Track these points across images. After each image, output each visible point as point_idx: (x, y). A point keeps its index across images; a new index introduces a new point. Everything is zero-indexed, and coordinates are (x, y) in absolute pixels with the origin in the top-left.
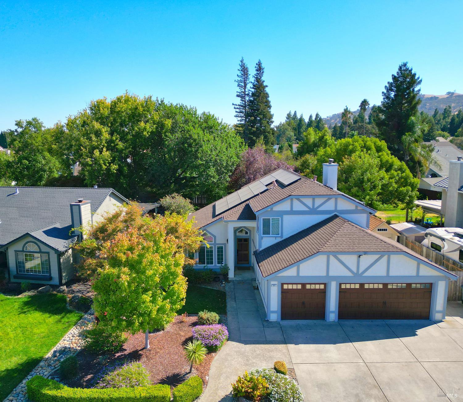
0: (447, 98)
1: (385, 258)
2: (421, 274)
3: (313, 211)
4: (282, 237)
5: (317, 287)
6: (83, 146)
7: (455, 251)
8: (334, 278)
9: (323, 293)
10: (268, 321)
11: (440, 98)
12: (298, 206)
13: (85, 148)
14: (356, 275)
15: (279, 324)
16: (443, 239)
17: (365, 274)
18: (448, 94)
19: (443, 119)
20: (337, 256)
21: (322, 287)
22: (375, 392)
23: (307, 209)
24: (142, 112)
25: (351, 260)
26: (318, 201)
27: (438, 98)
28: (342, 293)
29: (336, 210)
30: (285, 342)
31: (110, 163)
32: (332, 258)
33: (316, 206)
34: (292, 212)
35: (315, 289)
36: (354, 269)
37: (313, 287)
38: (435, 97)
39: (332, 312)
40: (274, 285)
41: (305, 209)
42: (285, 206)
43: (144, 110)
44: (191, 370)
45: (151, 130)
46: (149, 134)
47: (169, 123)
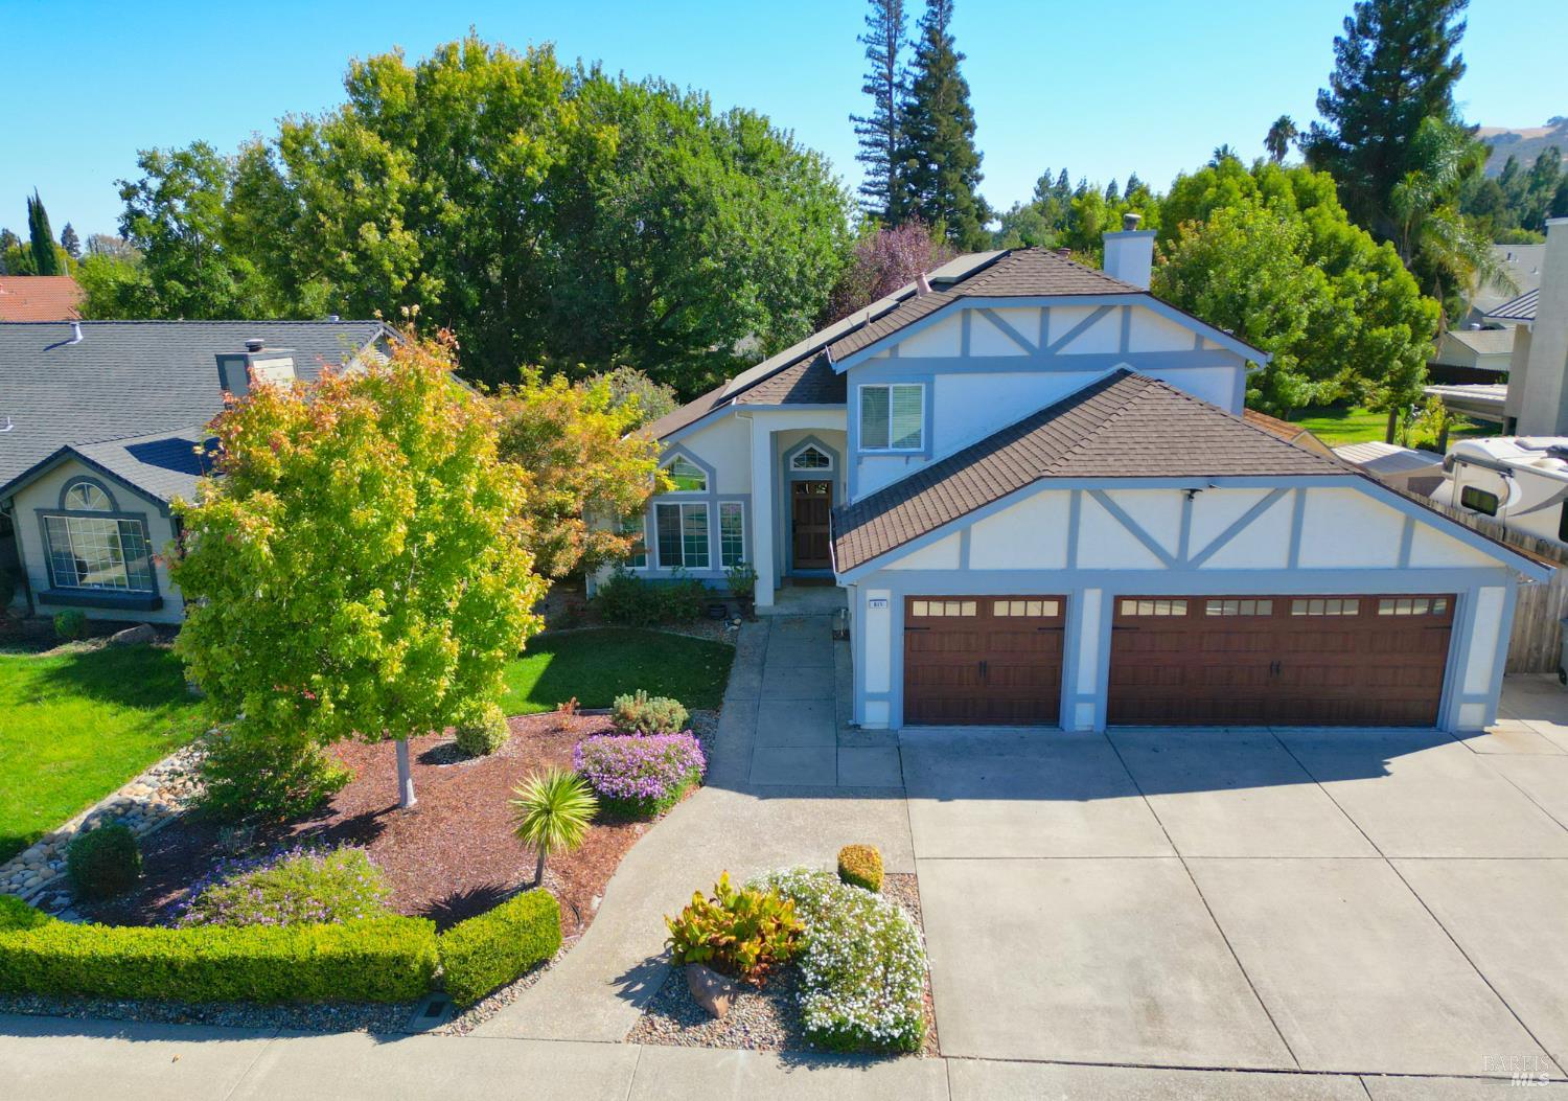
0: (1549, 136)
1: (1286, 502)
2: (1416, 560)
3: (1042, 359)
4: (928, 455)
5: (1034, 609)
6: (325, 212)
7: (1547, 504)
8: (1096, 577)
9: (1054, 632)
10: (857, 726)
11: (1527, 137)
12: (988, 341)
13: (333, 218)
14: (1178, 563)
15: (896, 737)
16: (1506, 470)
17: (1212, 563)
18: (1553, 126)
19: (1531, 191)
20: (1110, 493)
21: (1051, 609)
22: (1208, 954)
23: (1022, 352)
24: (520, 98)
25: (1157, 509)
26: (1063, 321)
27: (1517, 137)
28: (1122, 630)
29: (1124, 354)
30: (903, 791)
31: (416, 272)
32: (1088, 502)
33: (1052, 340)
34: (966, 364)
35: (1025, 618)
36: (1171, 546)
37: (1018, 609)
38: (1508, 134)
39: (1085, 699)
40: (877, 602)
41: (1015, 350)
42: (939, 342)
43: (526, 93)
44: (539, 876)
45: (551, 161)
46: (546, 174)
47: (610, 137)
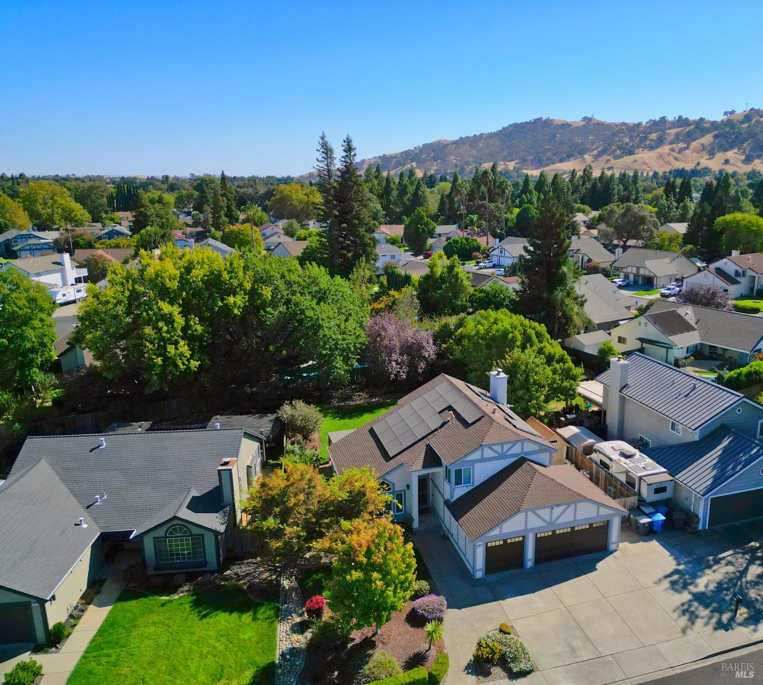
0: (583, 126)
1: (573, 506)
2: (600, 514)
3: (502, 456)
4: (473, 485)
5: (517, 540)
8: (531, 530)
9: (521, 545)
10: (474, 579)
11: (574, 125)
12: (488, 453)
13: (151, 342)
14: (549, 524)
15: (485, 580)
16: (611, 460)
17: (557, 522)
18: (584, 121)
20: (536, 511)
21: (521, 539)
23: (496, 455)
24: (229, 280)
25: (545, 513)
26: (506, 447)
27: (570, 125)
28: (539, 541)
29: (522, 452)
30: (496, 599)
31: (188, 360)
32: (530, 514)
33: (505, 450)
34: (483, 460)
35: (515, 542)
36: (548, 520)
37: (513, 540)
38: (567, 123)
39: (529, 560)
40: (480, 545)
41: (495, 455)
42: (477, 455)
43: (231, 278)
44: (430, 647)
45: (242, 305)
46: (241, 310)
47: (267, 292)
